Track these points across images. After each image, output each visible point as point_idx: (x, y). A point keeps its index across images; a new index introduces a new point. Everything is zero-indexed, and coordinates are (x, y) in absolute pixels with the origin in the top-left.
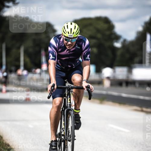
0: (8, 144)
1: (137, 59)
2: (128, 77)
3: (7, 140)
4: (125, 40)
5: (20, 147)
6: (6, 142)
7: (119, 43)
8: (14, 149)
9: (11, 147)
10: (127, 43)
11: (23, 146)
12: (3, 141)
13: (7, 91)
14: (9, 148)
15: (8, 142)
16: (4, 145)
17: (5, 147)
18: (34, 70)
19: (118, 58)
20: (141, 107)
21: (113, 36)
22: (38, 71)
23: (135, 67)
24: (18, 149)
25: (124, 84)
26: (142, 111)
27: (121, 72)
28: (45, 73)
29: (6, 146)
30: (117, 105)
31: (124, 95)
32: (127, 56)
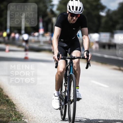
0: (7, 95)
1: (118, 26)
2: (110, 41)
3: (7, 92)
4: (109, 10)
5: (17, 98)
6: (5, 94)
7: (104, 12)
8: (11, 100)
9: (9, 98)
10: (110, 12)
11: (20, 97)
12: (3, 93)
13: (10, 51)
14: (7, 99)
15: (7, 94)
16: (4, 96)
17: (4, 98)
18: (32, 33)
19: (103, 25)
20: (119, 66)
21: (99, 7)
22: (36, 34)
23: (116, 33)
24: (16, 99)
25: (107, 47)
26: (120, 70)
27: (105, 37)
28: (42, 37)
29: (6, 97)
30: (100, 64)
31: (106, 56)
32: (111, 23)
